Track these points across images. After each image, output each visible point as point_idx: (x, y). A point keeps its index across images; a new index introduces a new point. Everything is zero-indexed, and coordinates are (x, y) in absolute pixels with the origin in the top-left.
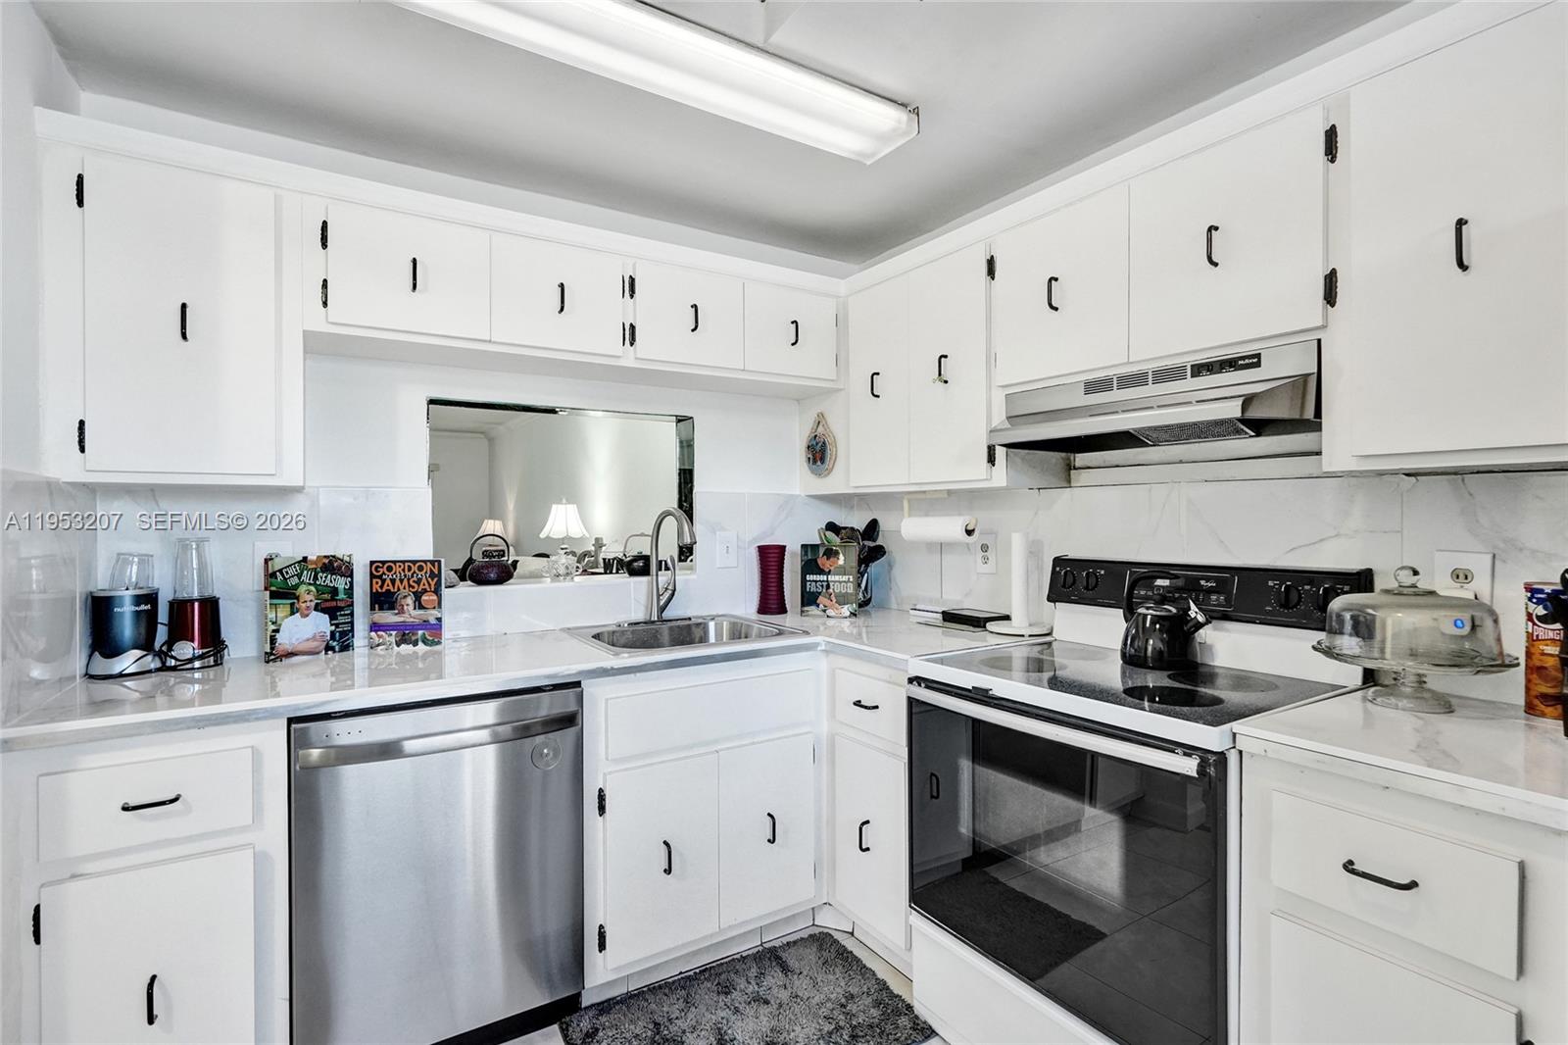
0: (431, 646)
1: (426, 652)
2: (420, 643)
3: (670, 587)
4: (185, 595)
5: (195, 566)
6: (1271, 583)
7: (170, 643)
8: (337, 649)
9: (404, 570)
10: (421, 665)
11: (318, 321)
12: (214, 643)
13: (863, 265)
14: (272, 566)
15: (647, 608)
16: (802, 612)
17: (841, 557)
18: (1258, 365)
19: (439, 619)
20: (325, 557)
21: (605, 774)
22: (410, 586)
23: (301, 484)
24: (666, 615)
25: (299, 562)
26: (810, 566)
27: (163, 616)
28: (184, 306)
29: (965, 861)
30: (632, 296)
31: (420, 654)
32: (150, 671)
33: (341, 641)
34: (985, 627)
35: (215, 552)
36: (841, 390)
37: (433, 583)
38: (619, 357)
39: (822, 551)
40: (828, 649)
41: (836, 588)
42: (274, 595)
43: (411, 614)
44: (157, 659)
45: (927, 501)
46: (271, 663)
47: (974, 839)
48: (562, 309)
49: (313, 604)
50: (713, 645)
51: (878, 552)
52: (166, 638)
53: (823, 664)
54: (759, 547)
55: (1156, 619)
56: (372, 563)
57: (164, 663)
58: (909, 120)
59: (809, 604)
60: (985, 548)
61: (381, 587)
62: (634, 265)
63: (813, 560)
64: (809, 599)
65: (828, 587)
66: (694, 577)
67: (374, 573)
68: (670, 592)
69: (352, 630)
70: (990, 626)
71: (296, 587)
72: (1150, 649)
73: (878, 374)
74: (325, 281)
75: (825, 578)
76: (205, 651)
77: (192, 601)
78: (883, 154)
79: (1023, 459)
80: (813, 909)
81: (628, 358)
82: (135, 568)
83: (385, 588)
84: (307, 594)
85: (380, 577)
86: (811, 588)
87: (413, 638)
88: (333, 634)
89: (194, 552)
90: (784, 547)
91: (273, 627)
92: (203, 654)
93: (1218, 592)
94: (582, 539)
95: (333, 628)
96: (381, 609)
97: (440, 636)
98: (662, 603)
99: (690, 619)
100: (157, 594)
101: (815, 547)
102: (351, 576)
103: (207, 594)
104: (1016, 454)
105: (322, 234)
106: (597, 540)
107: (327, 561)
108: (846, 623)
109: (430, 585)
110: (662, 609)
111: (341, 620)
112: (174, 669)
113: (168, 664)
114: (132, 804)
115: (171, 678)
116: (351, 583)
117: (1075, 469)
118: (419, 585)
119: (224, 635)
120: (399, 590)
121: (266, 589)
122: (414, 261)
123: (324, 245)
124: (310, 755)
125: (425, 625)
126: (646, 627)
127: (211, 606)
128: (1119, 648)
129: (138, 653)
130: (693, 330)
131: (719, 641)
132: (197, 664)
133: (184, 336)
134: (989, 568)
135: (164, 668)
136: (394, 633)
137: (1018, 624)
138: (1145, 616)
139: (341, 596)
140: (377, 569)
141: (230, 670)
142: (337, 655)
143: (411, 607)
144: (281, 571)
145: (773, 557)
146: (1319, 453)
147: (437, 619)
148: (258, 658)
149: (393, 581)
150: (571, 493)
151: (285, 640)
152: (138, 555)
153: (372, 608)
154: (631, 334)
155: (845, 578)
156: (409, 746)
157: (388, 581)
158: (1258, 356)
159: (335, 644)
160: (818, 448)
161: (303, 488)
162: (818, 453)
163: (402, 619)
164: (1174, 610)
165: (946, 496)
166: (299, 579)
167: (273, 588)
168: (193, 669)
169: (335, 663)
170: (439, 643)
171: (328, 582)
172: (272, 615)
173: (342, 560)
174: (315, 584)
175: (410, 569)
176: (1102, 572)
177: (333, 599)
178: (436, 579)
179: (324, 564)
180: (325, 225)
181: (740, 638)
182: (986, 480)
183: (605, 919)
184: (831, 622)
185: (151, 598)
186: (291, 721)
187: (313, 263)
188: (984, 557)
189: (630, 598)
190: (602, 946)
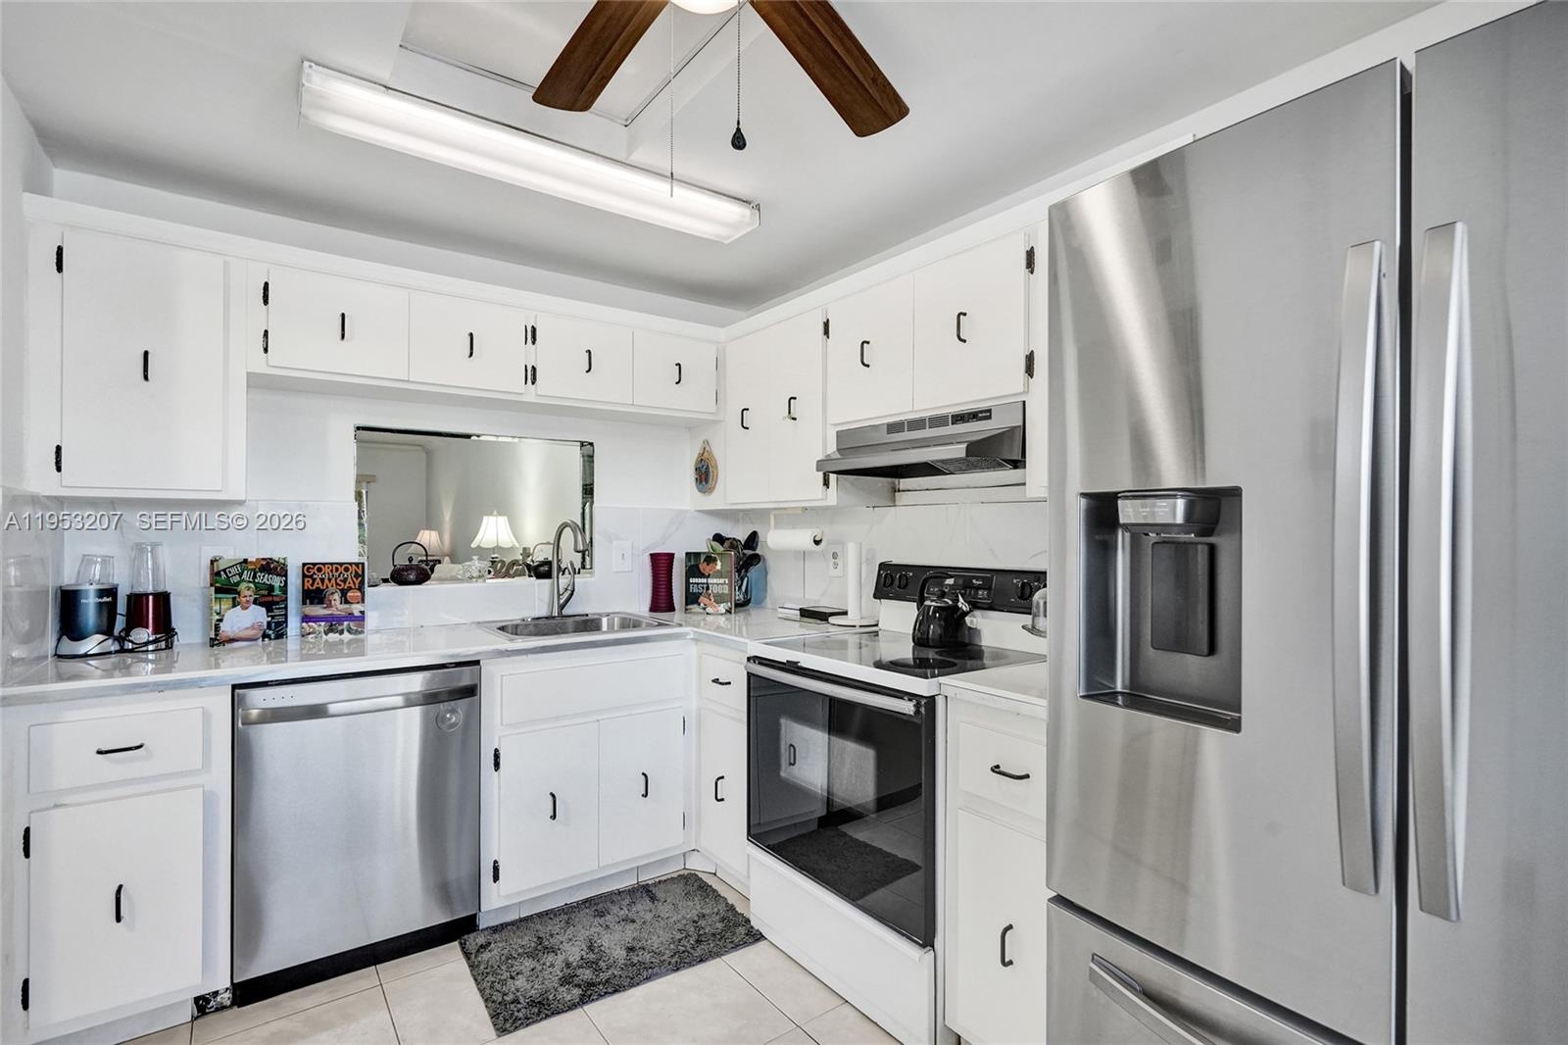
0: (355, 634)
1: (351, 640)
2: (345, 632)
3: (570, 588)
4: (140, 590)
5: (150, 567)
6: (1015, 581)
7: (128, 630)
8: (273, 636)
9: (332, 571)
10: (346, 651)
11: (259, 364)
12: (165, 629)
13: (749, 312)
14: (218, 566)
15: (549, 605)
16: (686, 609)
17: (719, 563)
18: (989, 417)
19: (362, 612)
20: (263, 559)
21: (500, 738)
22: (337, 584)
23: (244, 498)
24: (566, 611)
25: (240, 563)
26: (693, 571)
27: (122, 607)
28: (146, 353)
29: (821, 819)
30: (534, 343)
31: (345, 641)
32: (110, 653)
33: (276, 630)
34: (827, 620)
35: (166, 555)
36: (721, 421)
37: (357, 582)
38: (521, 394)
39: (703, 558)
40: (696, 637)
41: (714, 590)
42: (218, 591)
43: (337, 607)
44: (116, 643)
45: (790, 516)
46: (215, 647)
47: (828, 798)
48: (471, 354)
49: (252, 599)
50: (605, 632)
51: (756, 559)
52: (124, 626)
53: (693, 650)
54: (651, 555)
55: (937, 609)
56: (304, 565)
57: (122, 647)
58: (752, 214)
59: (693, 603)
60: (835, 556)
61: (312, 585)
62: (536, 317)
63: (696, 564)
64: (692, 599)
65: (708, 588)
66: (593, 579)
67: (305, 572)
68: (569, 592)
69: (286, 621)
70: (832, 620)
71: (237, 584)
72: (931, 632)
73: (747, 409)
74: (266, 331)
75: (704, 580)
76: (158, 636)
77: (147, 595)
78: (736, 237)
79: (852, 483)
80: (684, 854)
81: (530, 393)
82: (98, 567)
83: (315, 585)
84: (247, 590)
85: (311, 577)
86: (694, 589)
87: (340, 628)
88: (269, 624)
89: (149, 554)
90: (673, 554)
91: (217, 617)
92: (156, 639)
93: (984, 589)
94: (512, 549)
95: (270, 619)
96: (312, 603)
97: (363, 626)
98: (562, 601)
99: (587, 615)
100: (116, 589)
101: (697, 555)
102: (286, 575)
103: (161, 589)
104: (845, 479)
105: (264, 293)
106: (525, 549)
107: (264, 563)
108: (722, 620)
109: (354, 583)
110: (562, 607)
111: (277, 612)
112: (132, 651)
113: (126, 647)
114: (104, 749)
115: (129, 659)
116: (286, 582)
117: (899, 491)
118: (345, 583)
119: (174, 625)
120: (327, 587)
121: (212, 585)
122: (343, 315)
123: (266, 302)
124: (250, 714)
125: (350, 617)
126: (547, 622)
127: (163, 600)
128: (911, 632)
129: (100, 637)
130: (587, 372)
131: (611, 629)
132: (151, 647)
133: (146, 378)
134: (838, 572)
135: (122, 650)
136: (323, 624)
137: (853, 618)
138: (930, 606)
139: (277, 592)
140: (309, 570)
141: (178, 653)
142: (273, 642)
143: (338, 602)
144: (224, 570)
145: (663, 563)
146: (1024, 484)
147: (361, 612)
148: (204, 644)
149: (322, 580)
150: (503, 506)
151: (227, 628)
152: (100, 557)
153: (304, 603)
154: (532, 375)
155: (722, 581)
156: (333, 708)
157: (318, 580)
158: (990, 411)
159: (271, 632)
160: (703, 470)
161: (244, 501)
162: (704, 475)
163: (330, 612)
164: (950, 603)
165: (800, 512)
166: (241, 577)
167: (218, 585)
168: (147, 651)
169: (271, 649)
170: (362, 632)
171: (265, 580)
172: (216, 607)
173: (278, 562)
174: (254, 582)
175: (337, 570)
176: (911, 574)
177: (269, 595)
178: (360, 579)
179: (262, 565)
180: (266, 286)
181: (629, 627)
182: (822, 499)
183: (499, 857)
184: (709, 618)
185: (111, 592)
186: (234, 687)
187: (257, 317)
188: (835, 564)
189: (533, 598)
190: (496, 878)
